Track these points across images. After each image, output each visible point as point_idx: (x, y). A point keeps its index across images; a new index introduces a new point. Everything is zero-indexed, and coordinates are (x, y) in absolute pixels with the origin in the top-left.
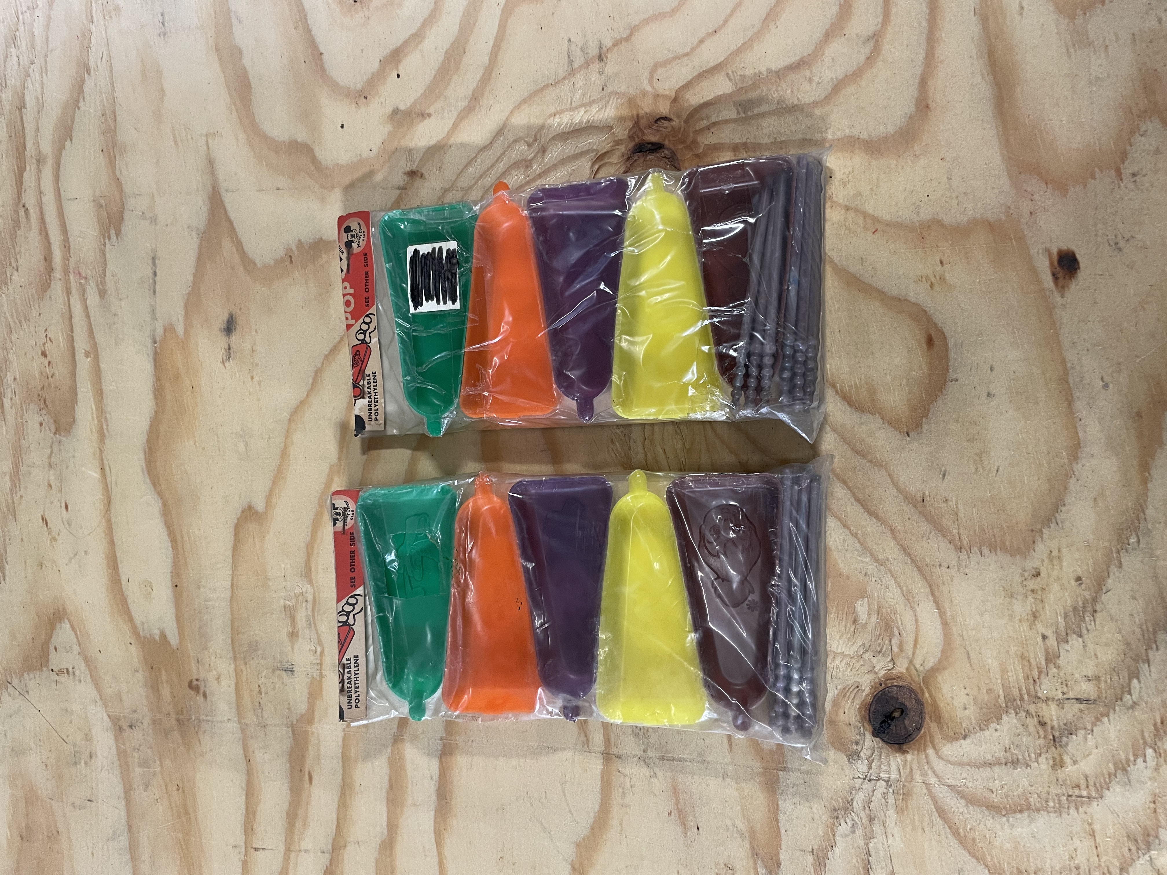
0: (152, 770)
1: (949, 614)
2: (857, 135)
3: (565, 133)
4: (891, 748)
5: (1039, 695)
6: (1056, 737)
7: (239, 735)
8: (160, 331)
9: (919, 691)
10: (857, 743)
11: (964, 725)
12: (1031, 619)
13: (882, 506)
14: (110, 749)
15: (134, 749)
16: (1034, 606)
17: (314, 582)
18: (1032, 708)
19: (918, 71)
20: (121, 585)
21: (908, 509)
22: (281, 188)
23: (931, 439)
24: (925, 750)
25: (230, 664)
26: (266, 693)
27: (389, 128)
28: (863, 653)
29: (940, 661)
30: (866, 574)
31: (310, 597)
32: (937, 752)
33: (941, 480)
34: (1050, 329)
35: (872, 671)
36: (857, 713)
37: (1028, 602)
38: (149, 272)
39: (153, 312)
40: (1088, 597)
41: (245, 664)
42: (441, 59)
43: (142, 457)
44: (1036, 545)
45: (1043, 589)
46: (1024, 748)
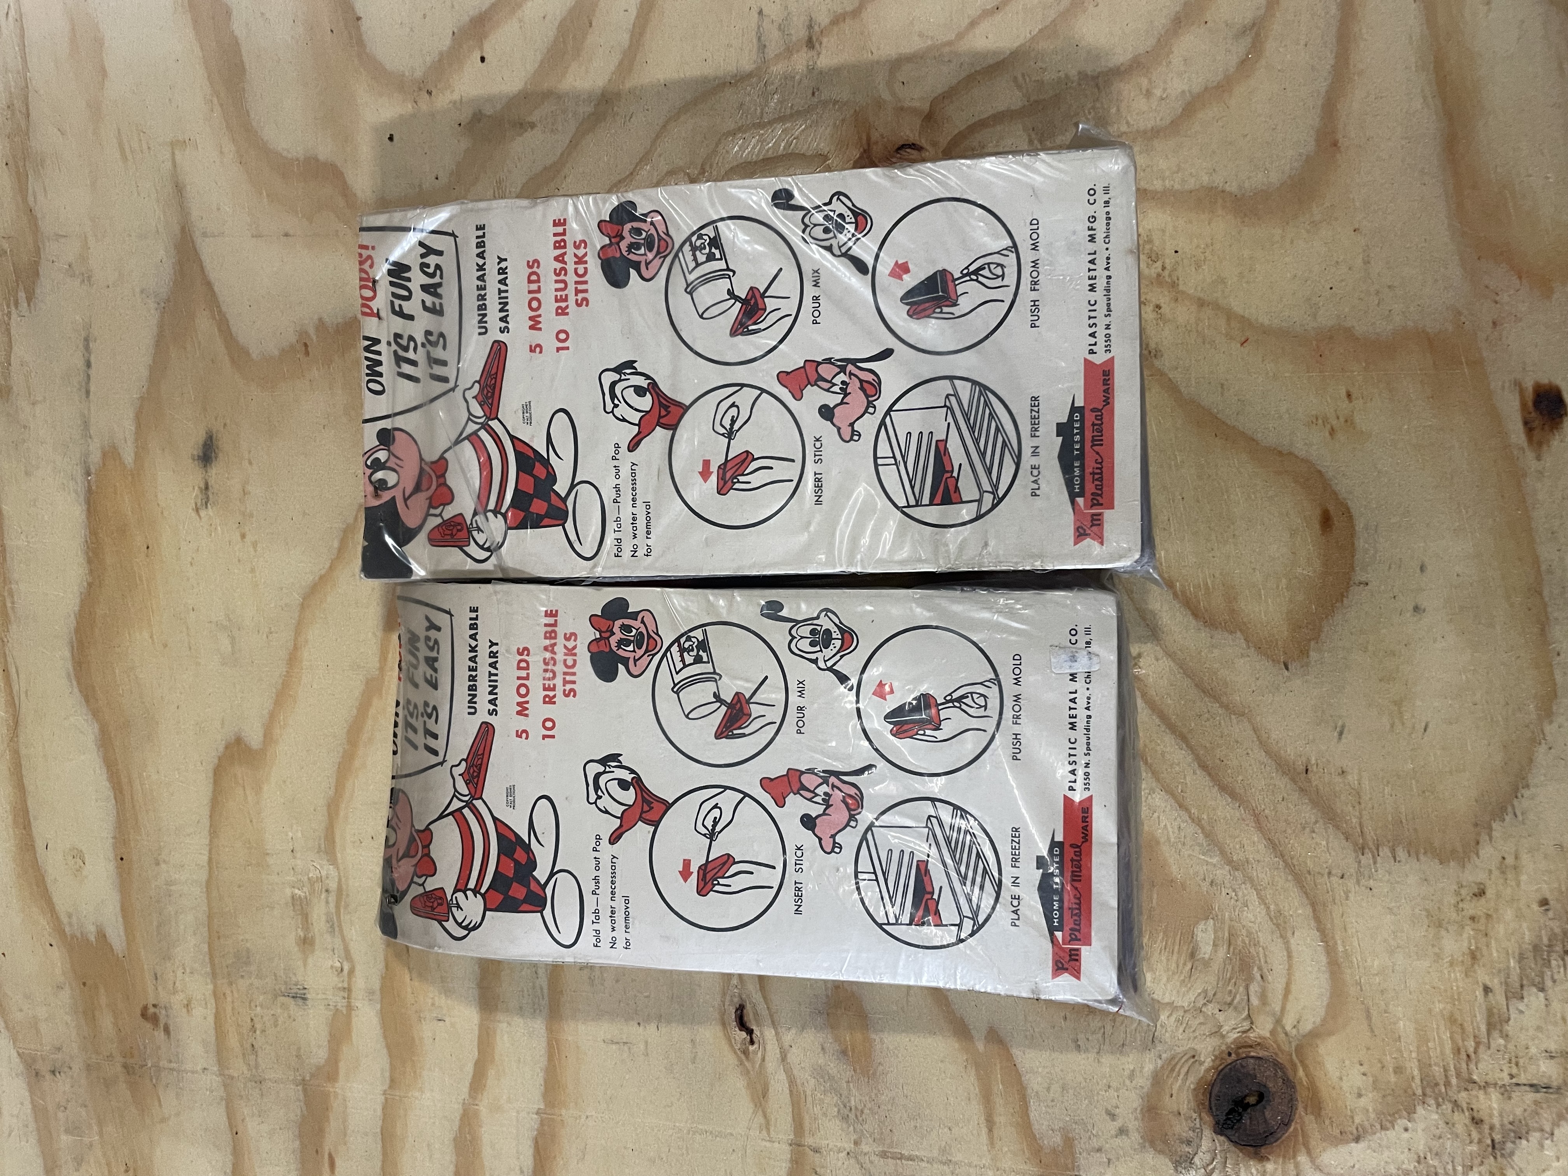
0: (86, 1140)
1: (1341, 949)
2: (1221, 185)
3: (750, 162)
4: (1241, 1151)
5: (1475, 1077)
6: (1497, 1141)
7: (221, 1092)
8: (96, 458)
9: (1288, 1066)
10: (1189, 1143)
11: (1357, 1120)
12: (1468, 960)
13: (1240, 778)
14: (22, 1104)
15: (59, 1106)
16: (1473, 941)
17: (340, 861)
18: (1463, 1097)
19: (1323, 86)
20: (35, 854)
21: (1282, 782)
22: (291, 232)
23: (1323, 676)
24: (1294, 1157)
25: (207, 984)
26: (263, 1031)
27: (465, 144)
28: (1205, 1004)
29: (1324, 1021)
30: (1212, 882)
31: (333, 886)
32: (1313, 1161)
33: (1336, 740)
34: (1518, 509)
35: (1217, 1032)
36: (1191, 1097)
37: (1465, 936)
38: (79, 362)
39: (86, 425)
40: (1557, 930)
41: (231, 984)
42: (551, 34)
43: (67, 654)
44: (1480, 846)
45: (1488, 916)
46: (1446, 1158)
